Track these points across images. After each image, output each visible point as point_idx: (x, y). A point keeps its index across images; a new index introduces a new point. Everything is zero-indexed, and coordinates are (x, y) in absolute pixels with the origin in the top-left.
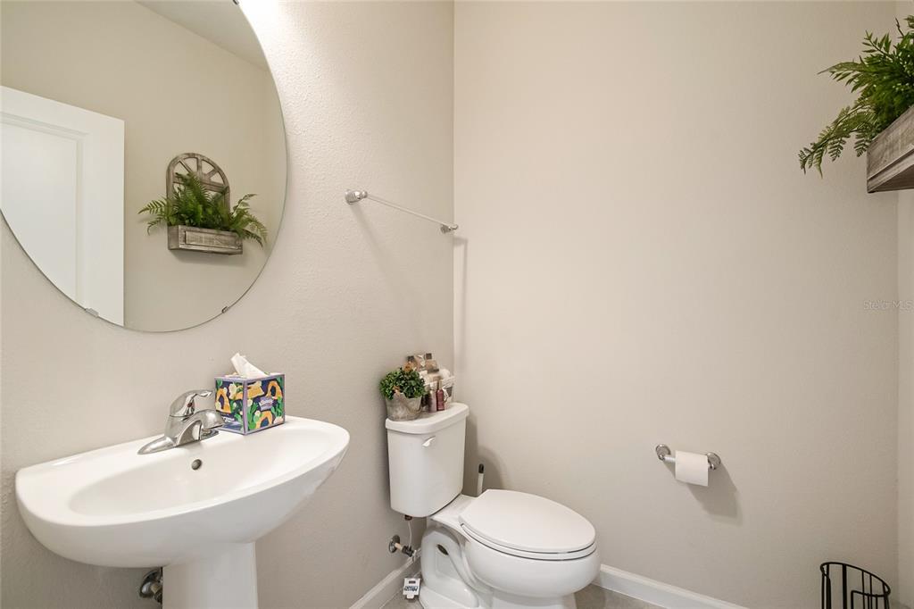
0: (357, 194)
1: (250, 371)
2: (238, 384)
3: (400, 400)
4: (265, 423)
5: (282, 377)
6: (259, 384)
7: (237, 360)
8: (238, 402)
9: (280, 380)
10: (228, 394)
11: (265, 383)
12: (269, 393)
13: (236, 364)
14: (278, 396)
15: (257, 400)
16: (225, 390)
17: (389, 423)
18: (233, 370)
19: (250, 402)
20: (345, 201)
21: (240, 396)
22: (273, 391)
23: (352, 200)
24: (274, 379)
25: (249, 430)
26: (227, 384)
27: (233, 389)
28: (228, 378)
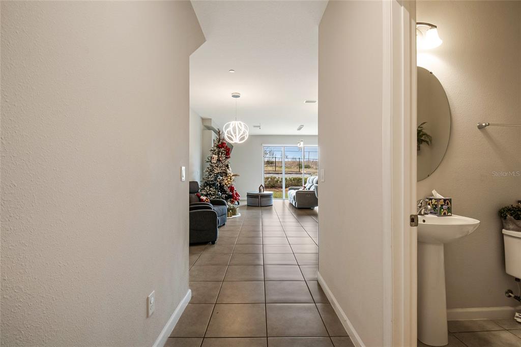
0: (484, 124)
1: (439, 196)
2: (435, 199)
3: (511, 220)
4: (445, 214)
5: (451, 199)
6: (442, 200)
7: (434, 192)
8: (436, 205)
9: (450, 200)
10: (432, 203)
11: (445, 200)
12: (446, 204)
13: (433, 193)
14: (449, 206)
15: (442, 205)
16: (430, 201)
17: (504, 231)
18: (433, 195)
19: (440, 206)
20: (477, 128)
21: (436, 203)
22: (448, 203)
23: (480, 127)
24: (448, 199)
25: (440, 215)
26: (431, 199)
27: (434, 201)
28: (431, 197)
